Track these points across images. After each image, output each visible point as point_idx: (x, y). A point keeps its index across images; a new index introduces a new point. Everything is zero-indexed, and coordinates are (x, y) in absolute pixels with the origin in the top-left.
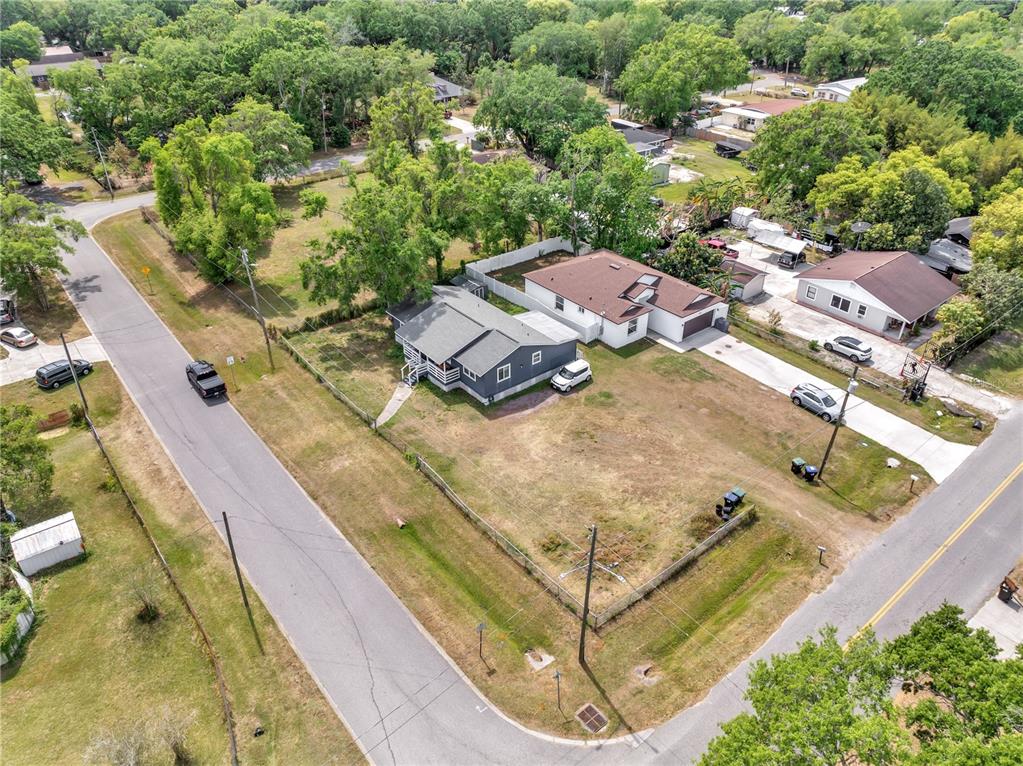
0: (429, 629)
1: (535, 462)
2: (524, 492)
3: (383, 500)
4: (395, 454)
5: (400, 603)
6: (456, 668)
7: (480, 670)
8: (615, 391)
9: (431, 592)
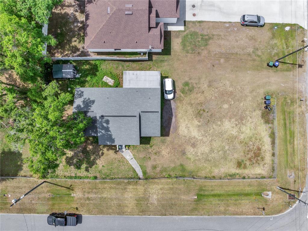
0: (240, 215)
1: (202, 140)
2: (213, 155)
3: (183, 197)
4: (163, 180)
5: (227, 216)
6: (257, 216)
7: (261, 211)
8: (187, 79)
9: (228, 206)
